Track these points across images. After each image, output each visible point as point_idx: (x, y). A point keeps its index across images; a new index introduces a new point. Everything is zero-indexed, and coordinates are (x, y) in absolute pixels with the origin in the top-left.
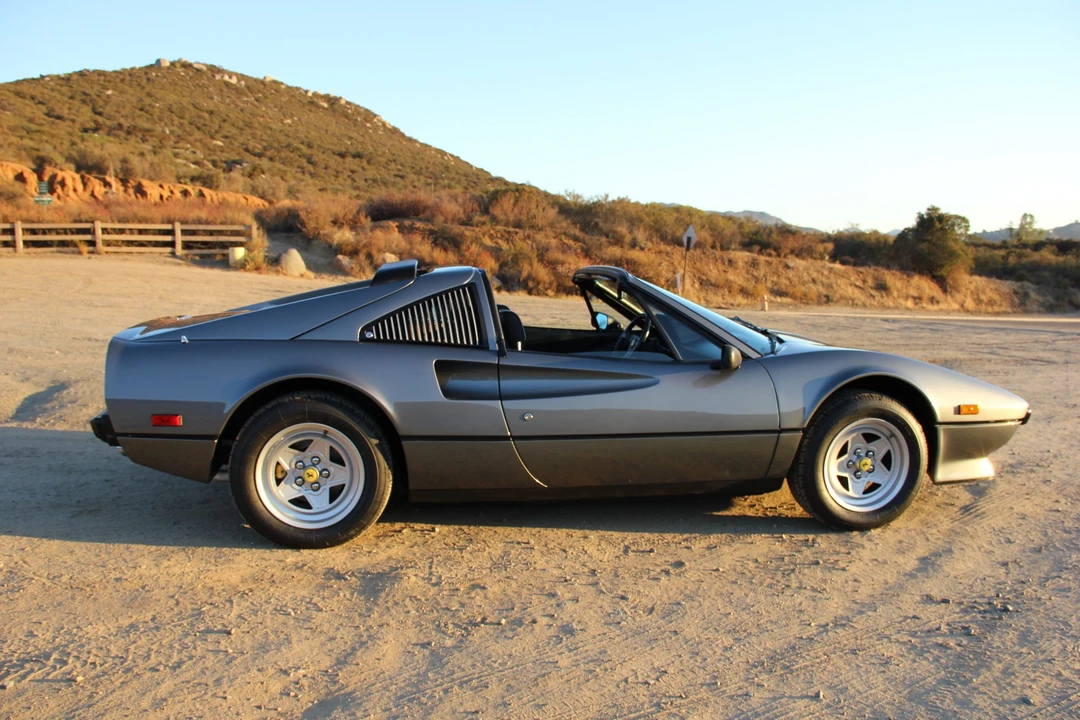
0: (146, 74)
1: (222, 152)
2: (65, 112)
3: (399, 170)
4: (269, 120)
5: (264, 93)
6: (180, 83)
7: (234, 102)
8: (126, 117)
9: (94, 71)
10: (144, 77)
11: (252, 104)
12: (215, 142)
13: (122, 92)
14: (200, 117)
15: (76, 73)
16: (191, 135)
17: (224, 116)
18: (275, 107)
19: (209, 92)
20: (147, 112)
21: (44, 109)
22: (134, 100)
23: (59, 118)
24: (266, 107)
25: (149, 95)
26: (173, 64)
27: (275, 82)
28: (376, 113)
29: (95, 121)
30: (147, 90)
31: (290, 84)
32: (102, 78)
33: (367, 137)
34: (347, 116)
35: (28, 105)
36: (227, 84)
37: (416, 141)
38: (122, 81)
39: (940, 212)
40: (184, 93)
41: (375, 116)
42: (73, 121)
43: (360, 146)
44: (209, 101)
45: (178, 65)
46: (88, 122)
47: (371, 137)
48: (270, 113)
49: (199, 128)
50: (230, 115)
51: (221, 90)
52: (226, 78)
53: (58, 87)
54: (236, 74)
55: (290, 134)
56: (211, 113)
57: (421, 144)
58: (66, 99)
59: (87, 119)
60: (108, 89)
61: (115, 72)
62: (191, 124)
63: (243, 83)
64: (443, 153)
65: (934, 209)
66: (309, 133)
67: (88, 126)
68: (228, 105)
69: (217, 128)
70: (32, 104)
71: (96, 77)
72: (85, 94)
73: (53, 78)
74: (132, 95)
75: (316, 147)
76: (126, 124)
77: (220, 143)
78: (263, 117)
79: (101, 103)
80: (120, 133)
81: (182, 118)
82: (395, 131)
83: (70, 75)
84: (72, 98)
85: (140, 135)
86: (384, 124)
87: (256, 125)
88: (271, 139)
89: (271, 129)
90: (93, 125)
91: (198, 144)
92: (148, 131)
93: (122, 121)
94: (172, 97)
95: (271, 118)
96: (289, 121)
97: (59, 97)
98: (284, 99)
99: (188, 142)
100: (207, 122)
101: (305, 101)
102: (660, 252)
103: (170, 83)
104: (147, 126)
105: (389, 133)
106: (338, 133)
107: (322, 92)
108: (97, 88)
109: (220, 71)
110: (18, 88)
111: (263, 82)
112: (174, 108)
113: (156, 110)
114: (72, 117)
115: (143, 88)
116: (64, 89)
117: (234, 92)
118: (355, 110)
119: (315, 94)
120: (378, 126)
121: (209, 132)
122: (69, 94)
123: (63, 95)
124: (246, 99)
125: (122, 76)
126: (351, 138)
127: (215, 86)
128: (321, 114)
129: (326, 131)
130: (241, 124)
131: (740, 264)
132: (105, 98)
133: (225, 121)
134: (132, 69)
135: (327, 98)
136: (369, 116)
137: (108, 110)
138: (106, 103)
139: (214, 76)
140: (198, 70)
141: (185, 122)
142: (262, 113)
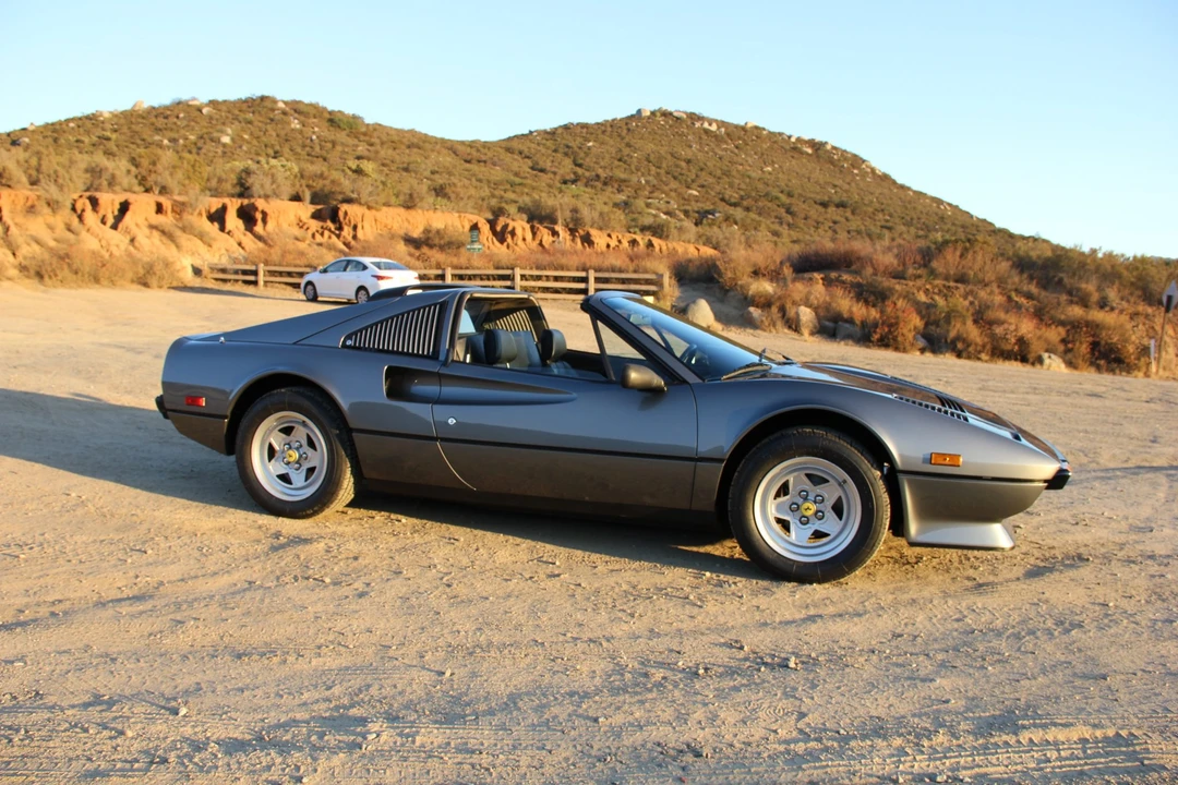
0: (627, 124)
1: (697, 201)
2: (548, 165)
3: (887, 221)
4: (748, 168)
5: (744, 140)
6: (660, 132)
7: (713, 150)
8: (604, 168)
9: (578, 124)
10: (625, 127)
11: (732, 152)
12: (690, 191)
13: (602, 143)
14: (677, 166)
15: (561, 127)
16: (667, 185)
17: (701, 164)
18: (755, 153)
19: (687, 140)
20: (625, 162)
21: (529, 163)
22: (613, 150)
23: (542, 171)
24: (746, 154)
25: (628, 145)
26: (653, 113)
27: (756, 128)
28: (865, 158)
29: (575, 173)
30: (627, 140)
31: (772, 130)
32: (585, 130)
33: (853, 184)
34: (831, 162)
35: (516, 160)
36: (707, 132)
37: (909, 189)
38: (604, 132)
40: (663, 143)
41: (864, 161)
42: (555, 173)
43: (845, 195)
44: (688, 150)
45: (658, 114)
46: (568, 174)
47: (857, 185)
48: (749, 159)
49: (675, 178)
50: (708, 164)
51: (700, 138)
52: (706, 125)
53: (544, 141)
54: (716, 121)
55: (770, 182)
56: (688, 162)
57: (915, 192)
58: (550, 152)
59: (568, 171)
60: (589, 141)
61: (598, 124)
62: (668, 173)
63: (723, 130)
64: (939, 202)
66: (789, 180)
67: (568, 178)
68: (707, 153)
69: (694, 177)
70: (520, 159)
71: (579, 130)
72: (568, 147)
73: (539, 132)
74: (612, 146)
75: (796, 196)
76: (603, 175)
77: (695, 193)
78: (742, 164)
79: (582, 155)
80: (597, 183)
81: (659, 168)
82: (885, 178)
83: (556, 129)
84: (555, 151)
85: (616, 186)
86: (873, 170)
87: (734, 173)
88: (749, 188)
89: (749, 177)
90: (572, 176)
91: (673, 194)
92: (625, 181)
93: (600, 171)
94: (651, 147)
95: (750, 166)
96: (769, 169)
97: (543, 150)
98: (765, 146)
99: (663, 192)
100: (683, 172)
101: (788, 147)
103: (650, 133)
104: (623, 176)
105: (879, 180)
106: (821, 182)
107: (806, 137)
108: (579, 140)
109: (701, 118)
110: (509, 144)
111: (743, 128)
112: (652, 157)
113: (635, 160)
114: (553, 169)
115: (623, 139)
116: (549, 143)
117: (713, 139)
118: (842, 155)
119: (799, 140)
120: (867, 173)
121: (686, 181)
122: (554, 148)
123: (548, 148)
124: (725, 146)
125: (603, 128)
126: (835, 186)
127: (694, 134)
128: (804, 160)
129: (809, 179)
130: (719, 173)
132: (585, 150)
133: (702, 170)
134: (613, 120)
135: (812, 143)
136: (857, 161)
137: (588, 161)
138: (587, 154)
139: (693, 124)
140: (677, 118)
141: (662, 171)
142: (740, 161)
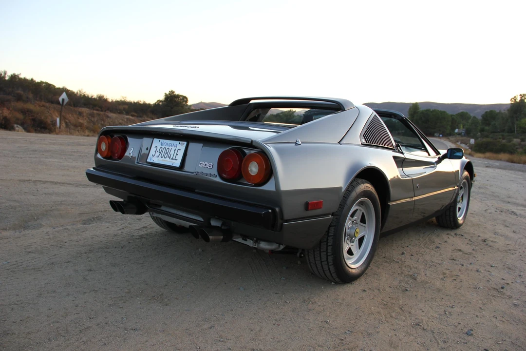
39: (175, 93)
65: (172, 92)
102: (43, 106)
131: (85, 114)
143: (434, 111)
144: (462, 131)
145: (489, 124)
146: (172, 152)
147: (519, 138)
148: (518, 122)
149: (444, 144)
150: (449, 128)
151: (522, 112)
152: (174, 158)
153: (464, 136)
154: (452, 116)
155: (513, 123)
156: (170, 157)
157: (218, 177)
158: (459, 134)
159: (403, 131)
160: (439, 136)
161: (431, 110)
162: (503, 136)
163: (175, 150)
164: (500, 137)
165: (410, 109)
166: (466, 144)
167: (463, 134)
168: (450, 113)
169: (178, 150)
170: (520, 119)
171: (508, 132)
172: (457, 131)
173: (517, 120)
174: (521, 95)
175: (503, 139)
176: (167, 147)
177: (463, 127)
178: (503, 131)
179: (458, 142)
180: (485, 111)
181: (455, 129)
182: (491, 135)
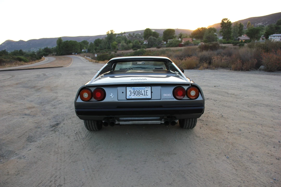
143: (70, 41)
144: (86, 50)
145: (98, 46)
146: (143, 92)
147: (113, 51)
148: (112, 44)
149: (79, 58)
150: (79, 49)
151: (113, 39)
152: (145, 94)
153: (87, 53)
154: (79, 43)
155: (109, 44)
156: (142, 95)
157: (175, 99)
158: (85, 52)
159: (56, 53)
160: (75, 54)
161: (69, 41)
162: (106, 51)
163: (144, 91)
164: (105, 51)
165: (57, 41)
166: (89, 57)
167: (86, 52)
168: (78, 42)
169: (146, 91)
170: (112, 42)
171: (108, 49)
172: (83, 50)
173: (111, 43)
174: (111, 31)
175: (107, 52)
176: (138, 91)
177: (86, 48)
178: (105, 48)
179: (85, 56)
180: (95, 39)
181: (82, 49)
182: (101, 51)
